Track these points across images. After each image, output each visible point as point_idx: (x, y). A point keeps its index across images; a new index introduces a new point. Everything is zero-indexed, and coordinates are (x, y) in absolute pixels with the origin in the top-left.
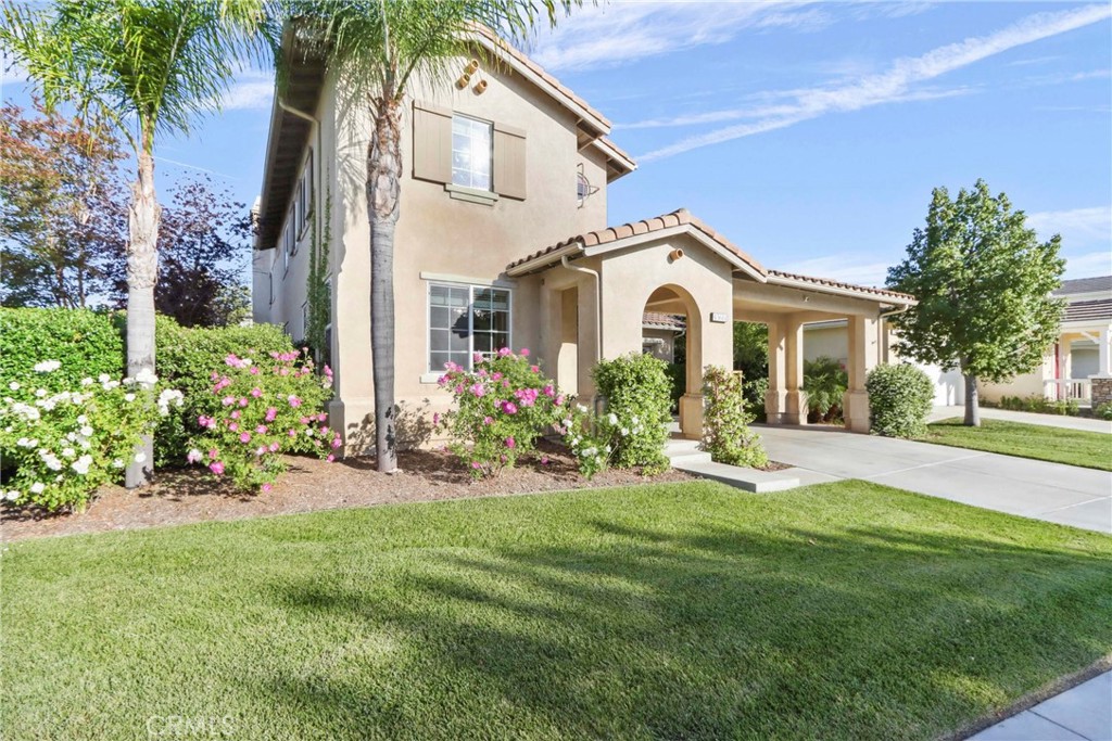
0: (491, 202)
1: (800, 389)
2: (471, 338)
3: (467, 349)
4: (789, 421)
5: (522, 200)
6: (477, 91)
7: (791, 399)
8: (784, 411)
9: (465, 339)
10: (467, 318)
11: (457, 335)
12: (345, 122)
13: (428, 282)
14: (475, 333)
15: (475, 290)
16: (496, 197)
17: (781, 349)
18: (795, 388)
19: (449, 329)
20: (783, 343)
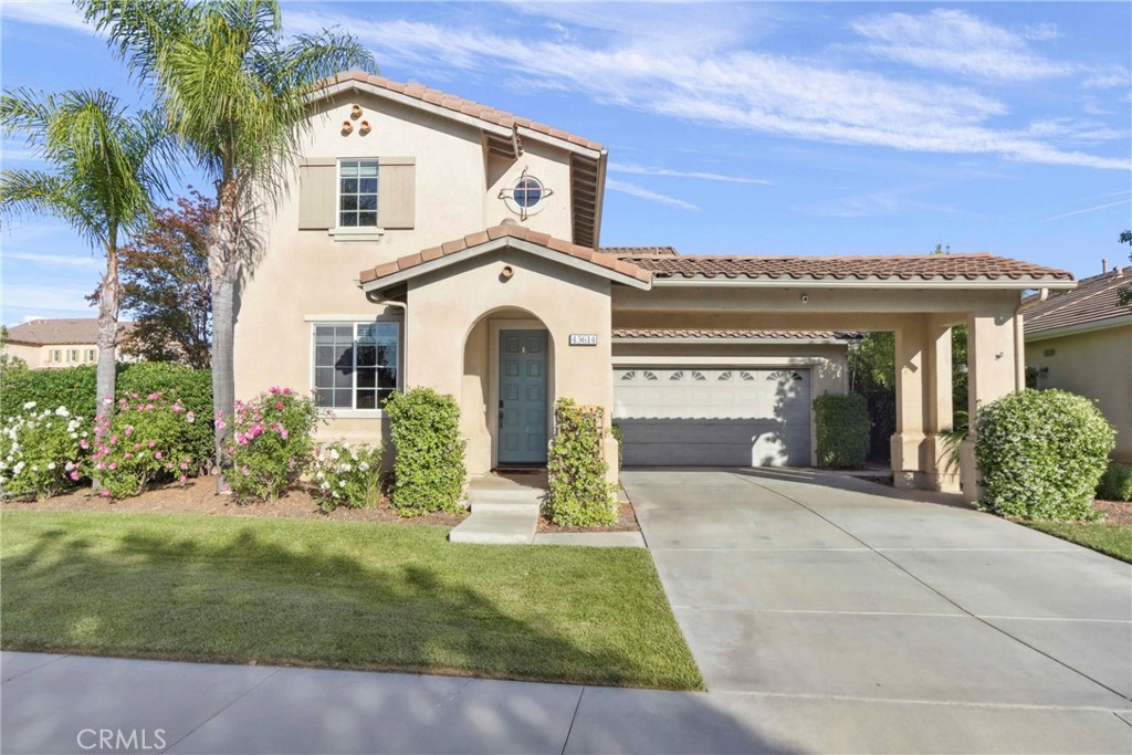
0: (377, 237)
1: (945, 432)
2: (355, 374)
3: (351, 386)
4: (924, 486)
5: (412, 229)
6: (363, 133)
7: (926, 450)
8: (916, 468)
9: (348, 375)
10: (352, 353)
11: (341, 372)
12: (243, 194)
13: (312, 324)
14: (358, 369)
15: (359, 326)
16: (382, 231)
17: (914, 369)
18: (935, 432)
19: (333, 367)
20: (917, 360)
